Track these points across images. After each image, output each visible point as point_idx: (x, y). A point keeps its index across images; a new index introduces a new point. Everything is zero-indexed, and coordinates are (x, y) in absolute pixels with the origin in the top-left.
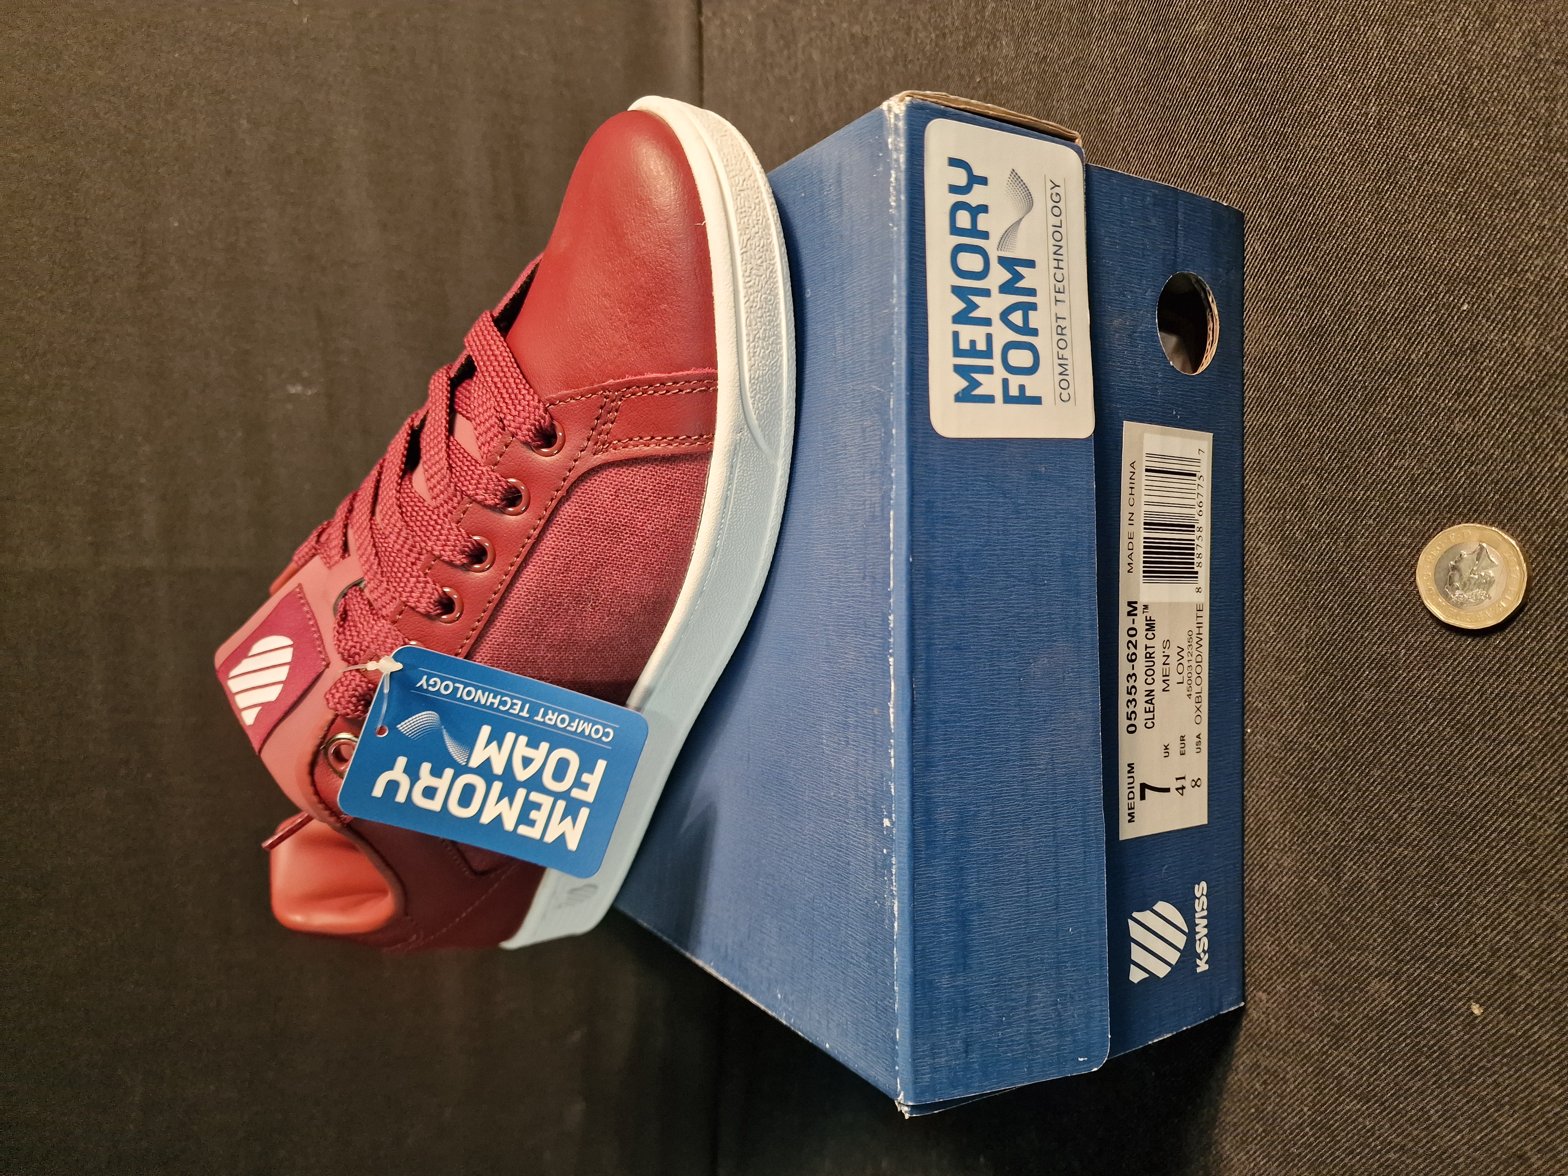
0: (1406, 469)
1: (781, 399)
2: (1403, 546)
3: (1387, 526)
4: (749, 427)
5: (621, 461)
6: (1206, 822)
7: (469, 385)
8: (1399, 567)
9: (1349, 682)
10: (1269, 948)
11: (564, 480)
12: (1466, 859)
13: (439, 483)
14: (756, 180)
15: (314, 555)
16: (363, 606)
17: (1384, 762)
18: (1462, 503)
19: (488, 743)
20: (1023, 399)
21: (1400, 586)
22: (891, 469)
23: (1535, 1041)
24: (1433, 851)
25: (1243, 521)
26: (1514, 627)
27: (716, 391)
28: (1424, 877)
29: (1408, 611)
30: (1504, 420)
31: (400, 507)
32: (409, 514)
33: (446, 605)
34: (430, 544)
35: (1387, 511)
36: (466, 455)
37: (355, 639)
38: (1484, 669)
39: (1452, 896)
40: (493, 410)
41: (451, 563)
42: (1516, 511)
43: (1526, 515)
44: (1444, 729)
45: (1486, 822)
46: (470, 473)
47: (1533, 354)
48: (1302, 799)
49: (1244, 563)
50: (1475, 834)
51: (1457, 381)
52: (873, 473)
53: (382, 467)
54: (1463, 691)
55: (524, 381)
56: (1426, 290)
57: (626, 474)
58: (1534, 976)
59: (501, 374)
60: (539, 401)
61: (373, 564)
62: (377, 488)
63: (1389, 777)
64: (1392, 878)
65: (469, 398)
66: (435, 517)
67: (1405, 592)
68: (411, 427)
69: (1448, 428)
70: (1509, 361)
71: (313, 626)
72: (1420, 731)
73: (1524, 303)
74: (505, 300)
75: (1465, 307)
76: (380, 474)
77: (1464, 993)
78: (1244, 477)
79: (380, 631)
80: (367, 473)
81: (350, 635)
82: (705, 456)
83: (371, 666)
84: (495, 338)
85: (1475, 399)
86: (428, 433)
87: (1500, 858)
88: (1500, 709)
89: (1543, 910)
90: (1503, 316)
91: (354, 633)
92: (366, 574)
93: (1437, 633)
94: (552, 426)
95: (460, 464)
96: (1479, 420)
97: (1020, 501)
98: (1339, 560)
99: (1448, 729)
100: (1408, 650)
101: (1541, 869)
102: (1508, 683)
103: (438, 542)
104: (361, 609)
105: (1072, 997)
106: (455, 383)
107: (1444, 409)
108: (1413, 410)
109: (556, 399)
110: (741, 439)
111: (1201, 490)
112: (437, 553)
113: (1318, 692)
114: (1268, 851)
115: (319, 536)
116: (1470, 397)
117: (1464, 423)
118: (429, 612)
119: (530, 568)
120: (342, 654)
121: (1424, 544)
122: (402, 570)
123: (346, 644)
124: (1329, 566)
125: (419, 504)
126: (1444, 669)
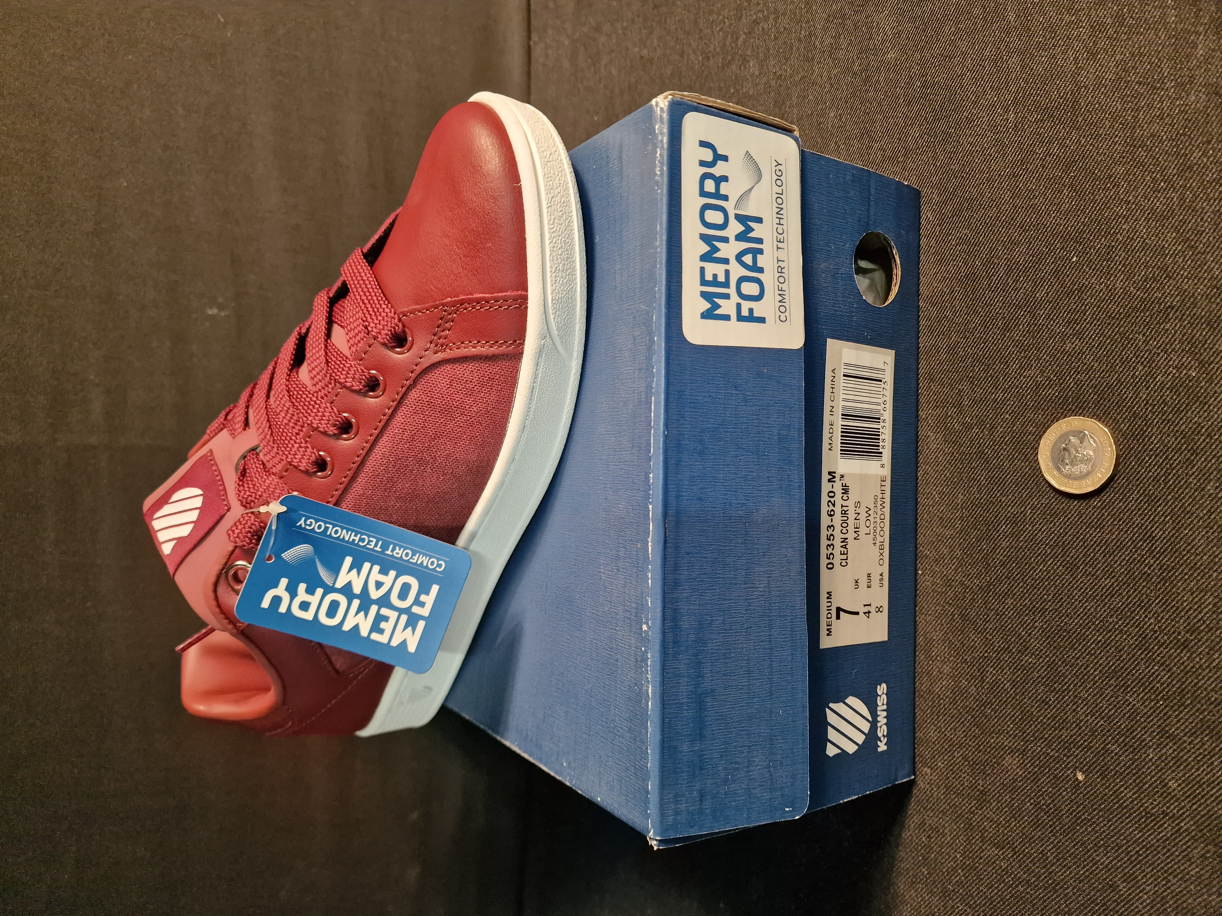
0: (1032, 378)
1: (576, 316)
2: (1030, 433)
3: (1019, 419)
4: (550, 336)
5: (455, 359)
6: (886, 639)
7: (344, 302)
8: (1027, 449)
9: (991, 534)
10: (933, 735)
11: (412, 372)
12: (1073, 664)
13: (318, 374)
14: (560, 155)
15: (222, 429)
16: (258, 466)
17: (1015, 594)
18: (1071, 401)
19: (350, 570)
20: (751, 318)
21: (1027, 463)
22: (653, 367)
23: (1122, 798)
24: (1050, 660)
25: (917, 416)
26: (1107, 492)
27: (526, 308)
28: (1043, 678)
29: (1033, 482)
30: (1101, 341)
31: (288, 392)
32: (295, 397)
33: (321, 465)
34: (310, 418)
35: (1019, 408)
36: (339, 353)
37: (252, 490)
38: (1086, 523)
39: (1063, 692)
40: (360, 320)
41: (325, 433)
42: (1109, 407)
43: (1116, 411)
44: (1058, 568)
45: (1088, 635)
46: (342, 366)
47: (1122, 293)
48: (958, 622)
49: (918, 448)
50: (1079, 645)
51: (1068, 313)
52: (640, 369)
53: (276, 364)
54: (1071, 540)
55: (384, 299)
56: (1047, 247)
57: (459, 369)
58: (1121, 749)
59: (367, 294)
60: (395, 314)
61: (267, 434)
62: (272, 378)
63: (1018, 605)
64: (1021, 679)
65: (343, 312)
66: (314, 399)
67: (1031, 467)
68: (299, 334)
69: (1062, 347)
70: (1104, 298)
71: (219, 480)
72: (1041, 570)
73: (1116, 256)
74: (373, 240)
75: (1074, 260)
76: (274, 368)
77: (1072, 764)
78: (918, 385)
79: (271, 483)
80: (265, 367)
81: (248, 487)
82: (518, 356)
83: (263, 509)
84: (364, 267)
85: (1081, 326)
86: (312, 337)
87: (1097, 663)
88: (1097, 552)
89: (1127, 700)
90: (1101, 266)
91: (251, 486)
92: (261, 442)
93: (1053, 497)
94: (404, 332)
95: (334, 359)
96: (1083, 341)
97: (748, 393)
98: (985, 444)
99: (1061, 568)
100: (1033, 510)
101: (1126, 669)
102: (1103, 533)
103: (316, 418)
104: (257, 468)
105: (781, 763)
106: (333, 302)
107: (1059, 333)
108: (1037, 334)
109: (408, 312)
110: (544, 344)
111: (885, 392)
112: (315, 425)
113: (969, 542)
114: (933, 662)
115: (227, 415)
116: (1077, 325)
117: (1073, 344)
118: (308, 470)
119: (385, 438)
120: (242, 501)
121: (1044, 432)
122: (288, 438)
123: (245, 494)
124: (978, 449)
125: (303, 389)
126: (1058, 524)
